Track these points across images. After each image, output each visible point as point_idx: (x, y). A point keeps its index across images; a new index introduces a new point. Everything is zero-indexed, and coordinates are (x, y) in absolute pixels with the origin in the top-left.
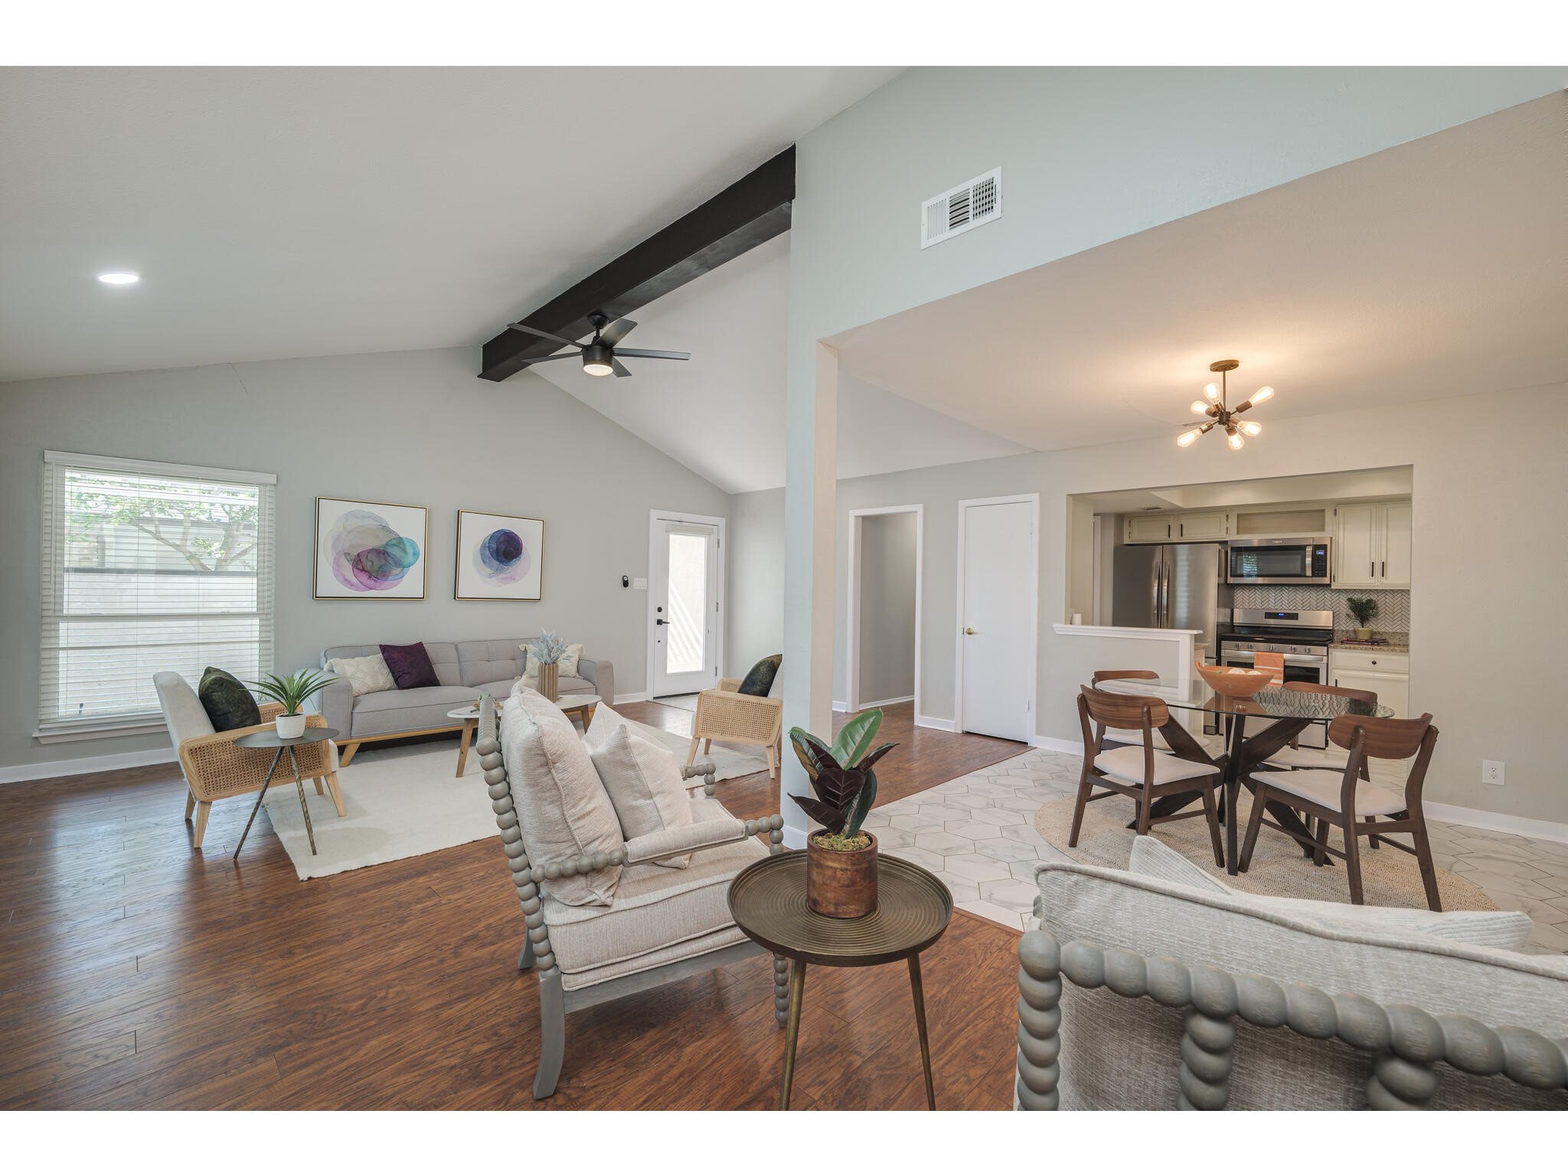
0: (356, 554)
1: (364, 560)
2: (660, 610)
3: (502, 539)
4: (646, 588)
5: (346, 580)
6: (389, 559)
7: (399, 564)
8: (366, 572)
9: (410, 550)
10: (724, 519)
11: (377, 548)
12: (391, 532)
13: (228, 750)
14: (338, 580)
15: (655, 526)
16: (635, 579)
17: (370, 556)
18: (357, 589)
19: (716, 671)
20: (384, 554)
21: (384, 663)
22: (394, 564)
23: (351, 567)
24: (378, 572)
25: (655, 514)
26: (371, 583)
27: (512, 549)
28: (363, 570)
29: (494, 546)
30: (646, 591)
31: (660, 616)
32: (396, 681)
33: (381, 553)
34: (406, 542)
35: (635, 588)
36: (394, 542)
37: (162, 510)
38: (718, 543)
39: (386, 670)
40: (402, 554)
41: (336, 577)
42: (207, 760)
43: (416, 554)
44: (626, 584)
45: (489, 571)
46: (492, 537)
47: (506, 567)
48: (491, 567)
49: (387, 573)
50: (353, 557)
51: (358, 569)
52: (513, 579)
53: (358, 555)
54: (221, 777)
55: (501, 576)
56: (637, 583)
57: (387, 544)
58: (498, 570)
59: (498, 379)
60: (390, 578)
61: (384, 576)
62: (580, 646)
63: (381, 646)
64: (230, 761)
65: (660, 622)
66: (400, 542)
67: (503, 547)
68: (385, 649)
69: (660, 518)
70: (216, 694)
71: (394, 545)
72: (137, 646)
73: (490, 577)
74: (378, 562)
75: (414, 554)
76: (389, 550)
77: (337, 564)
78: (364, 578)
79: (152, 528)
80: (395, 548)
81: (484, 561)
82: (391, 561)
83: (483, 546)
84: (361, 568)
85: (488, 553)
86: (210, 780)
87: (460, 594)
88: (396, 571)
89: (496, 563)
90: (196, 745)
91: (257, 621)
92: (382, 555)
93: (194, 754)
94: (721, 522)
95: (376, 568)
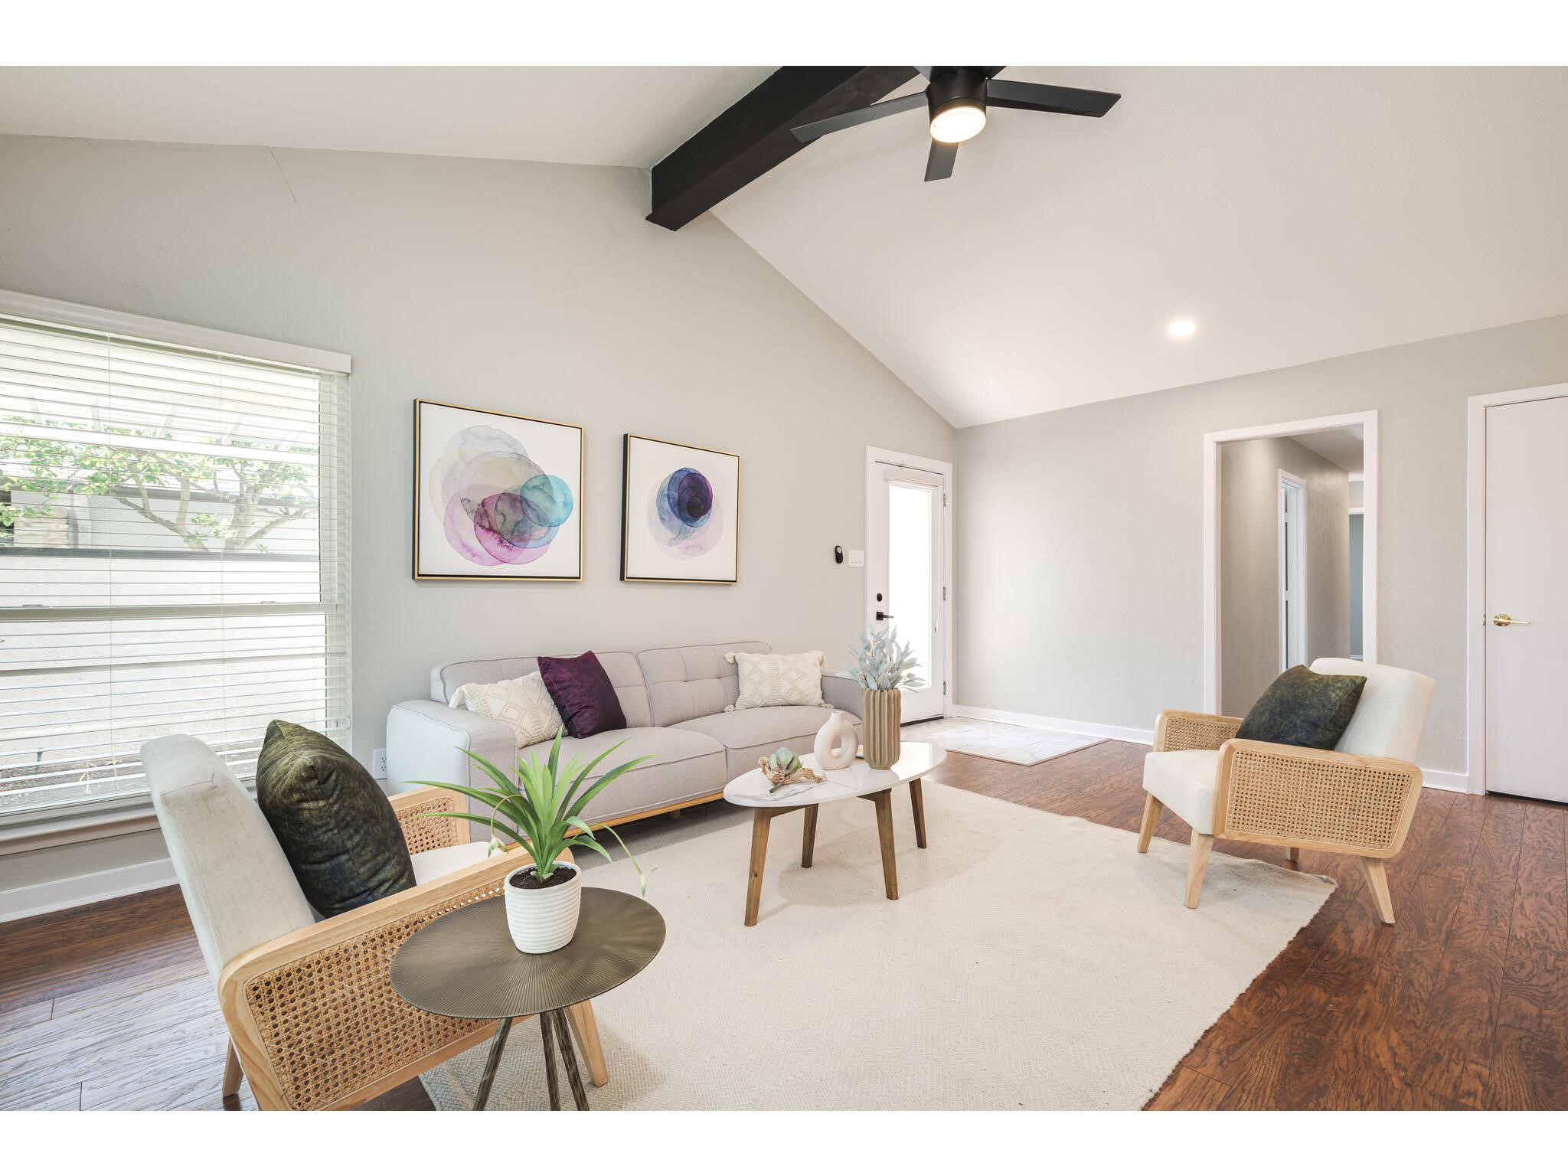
0: (480, 503)
1: (491, 511)
2: (879, 598)
3: (685, 483)
4: (862, 565)
5: (464, 546)
6: (529, 511)
7: (543, 521)
8: (495, 532)
9: (559, 498)
10: (951, 464)
11: (511, 492)
12: (531, 465)
13: (353, 970)
14: (453, 546)
15: (873, 472)
16: (850, 551)
17: (500, 505)
18: (482, 563)
19: (945, 688)
20: (521, 502)
21: (545, 689)
22: (537, 521)
23: (472, 524)
24: (512, 532)
25: (873, 453)
26: (502, 551)
27: (698, 499)
28: (490, 529)
29: (676, 494)
30: (864, 569)
31: (880, 607)
32: (567, 721)
33: (517, 501)
34: (553, 485)
35: (850, 565)
36: (536, 482)
37: (151, 478)
38: (944, 500)
39: (548, 703)
40: (548, 504)
41: (449, 539)
42: (298, 1012)
43: (567, 504)
44: (839, 558)
45: (670, 535)
46: (673, 479)
47: (692, 529)
48: (671, 528)
49: (527, 536)
50: (476, 507)
51: (483, 527)
52: (701, 548)
53: (483, 504)
54: (338, 1054)
55: (686, 542)
56: (851, 556)
57: (525, 486)
58: (681, 534)
59: (674, 226)
60: (531, 543)
61: (522, 540)
62: (820, 654)
63: (540, 659)
64: (359, 1001)
65: (880, 616)
66: (544, 483)
67: (687, 497)
68: (547, 665)
69: (880, 460)
70: (312, 805)
71: (535, 487)
72: (111, 667)
73: (670, 544)
74: (512, 516)
75: (565, 504)
76: (528, 495)
77: (450, 518)
78: (492, 541)
79: (138, 501)
80: (537, 492)
81: (662, 519)
82: (532, 515)
83: (661, 494)
84: (487, 526)
85: (667, 506)
86: (309, 1068)
87: (630, 572)
88: (539, 532)
89: (677, 522)
90: (269, 971)
91: (320, 619)
92: (519, 504)
93: (264, 1000)
94: (946, 468)
95: (509, 526)
